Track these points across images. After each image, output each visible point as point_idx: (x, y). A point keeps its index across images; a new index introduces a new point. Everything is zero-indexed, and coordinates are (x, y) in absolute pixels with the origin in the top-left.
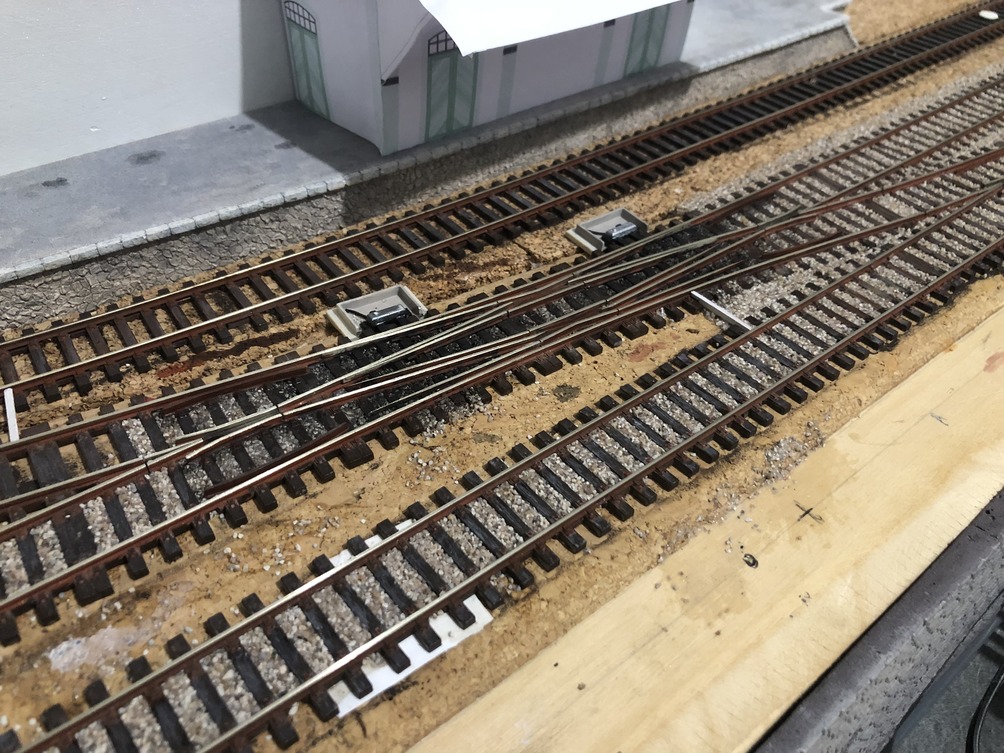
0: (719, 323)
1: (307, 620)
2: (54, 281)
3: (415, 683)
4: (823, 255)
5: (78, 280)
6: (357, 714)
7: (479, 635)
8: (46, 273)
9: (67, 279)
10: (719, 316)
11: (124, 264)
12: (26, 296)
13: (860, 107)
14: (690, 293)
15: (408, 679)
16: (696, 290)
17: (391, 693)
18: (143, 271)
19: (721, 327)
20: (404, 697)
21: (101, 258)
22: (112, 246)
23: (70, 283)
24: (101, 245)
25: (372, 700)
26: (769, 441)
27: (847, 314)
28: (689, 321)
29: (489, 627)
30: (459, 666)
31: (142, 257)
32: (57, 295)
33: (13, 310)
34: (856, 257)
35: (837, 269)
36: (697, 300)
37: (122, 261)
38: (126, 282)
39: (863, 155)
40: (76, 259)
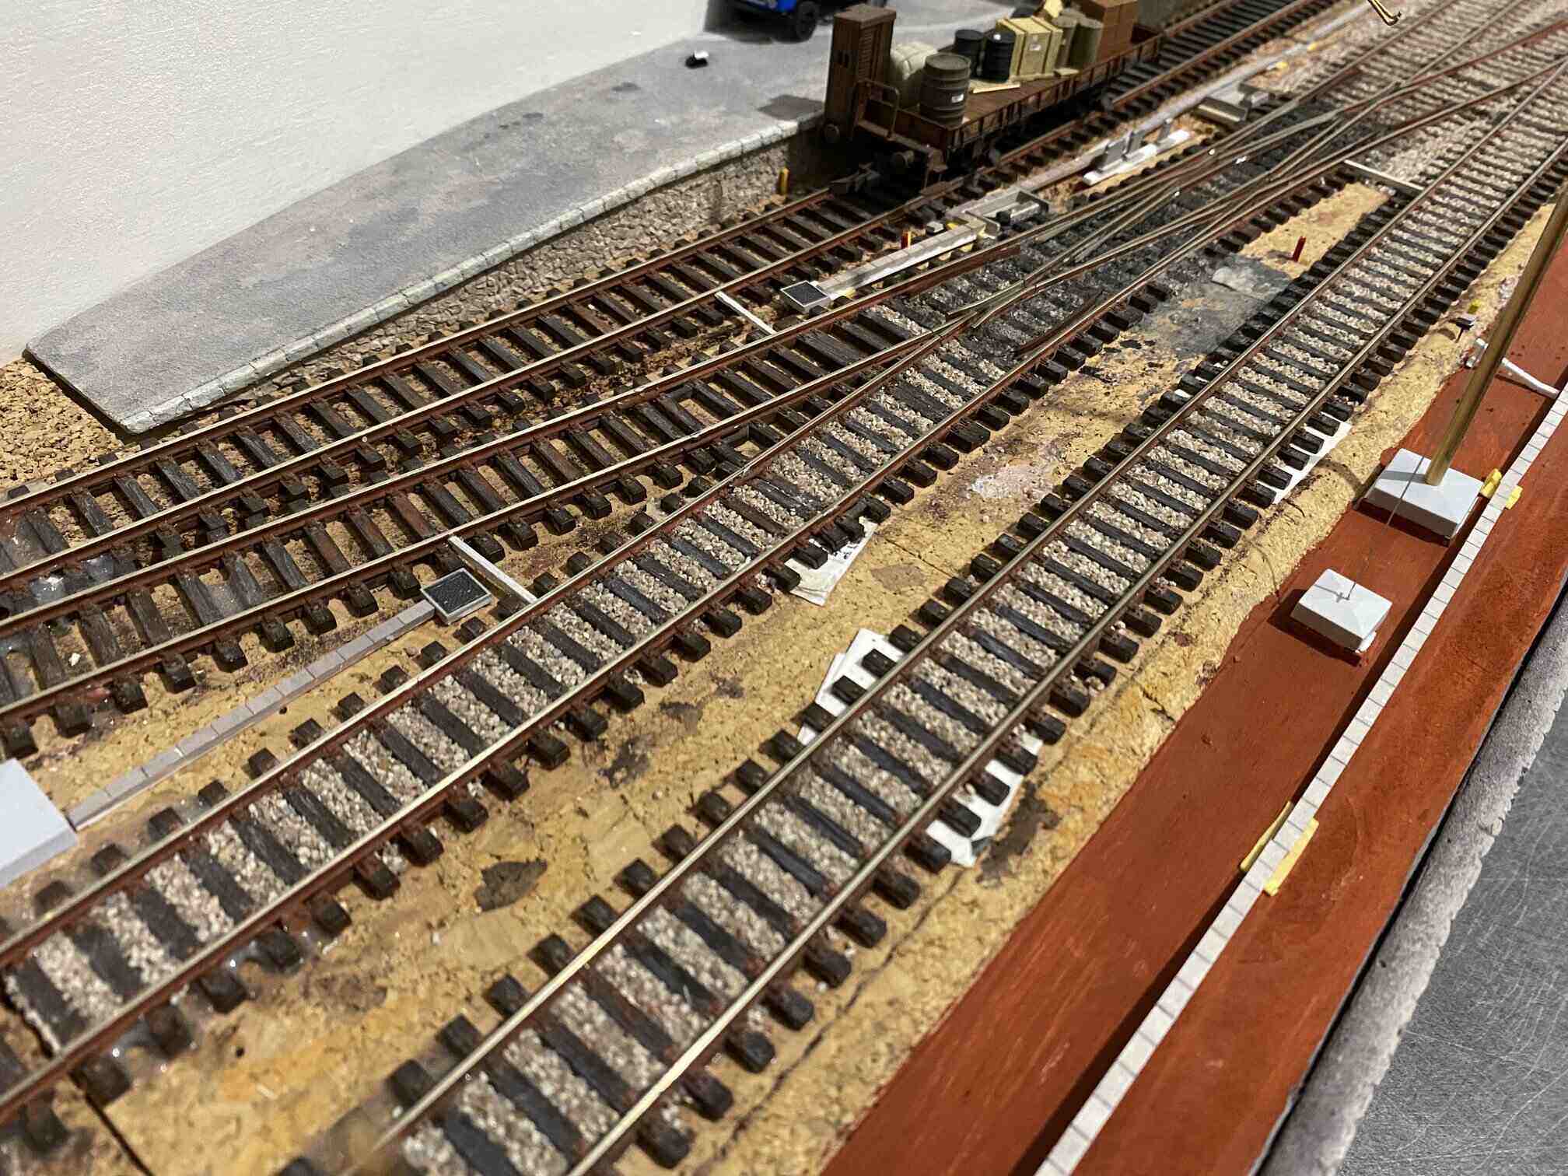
0: (1383, 189)
1: (1194, 437)
2: (698, 186)
3: (1318, 478)
4: (1446, 124)
5: (714, 186)
6: (1287, 501)
7: (1346, 439)
8: (697, 174)
9: (706, 185)
10: (1381, 182)
11: (753, 168)
12: (673, 203)
14: (1342, 163)
15: (1310, 473)
16: (1350, 158)
17: (1304, 484)
18: (764, 178)
19: (1386, 193)
20: (1314, 486)
21: (740, 159)
23: (707, 190)
24: (745, 141)
25: (1293, 490)
26: (1492, 281)
27: (1500, 172)
28: (1350, 190)
29: (1352, 433)
31: (768, 159)
32: (695, 205)
33: (658, 222)
34: (1476, 124)
35: (1466, 135)
36: (1352, 168)
38: (750, 192)
39: (1419, 33)
40: (725, 157)
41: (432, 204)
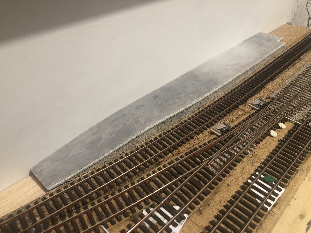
3: (278, 203)
6: (271, 210)
7: (284, 193)
10: (292, 122)
13: (295, 66)
14: (285, 117)
15: (276, 202)
17: (275, 205)
20: (277, 206)
25: (272, 207)
29: (285, 191)
30: (284, 199)
31: (168, 121)
32: (154, 131)
33: (147, 136)
36: (287, 119)
37: (165, 122)
39: (303, 79)
41: (104, 136)
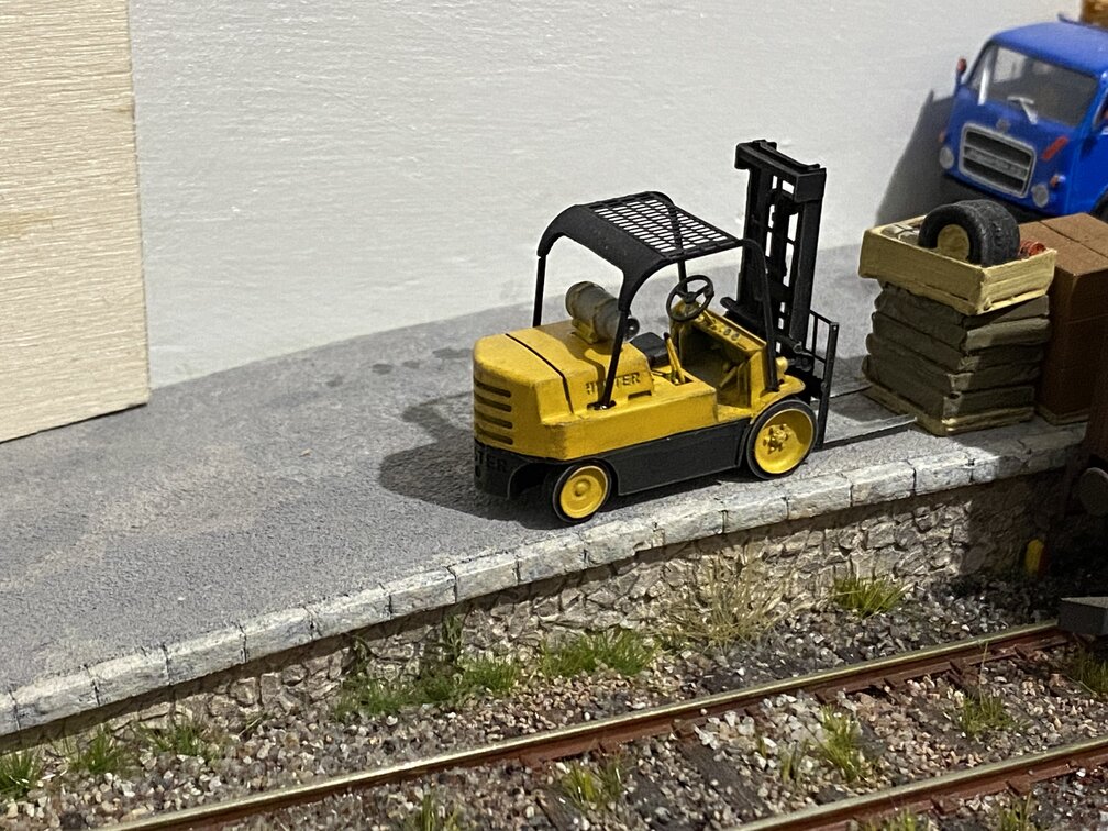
5: (833, 562)
9: (810, 556)
11: (943, 533)
22: (948, 472)
23: (812, 567)
37: (942, 522)
40: (863, 496)
